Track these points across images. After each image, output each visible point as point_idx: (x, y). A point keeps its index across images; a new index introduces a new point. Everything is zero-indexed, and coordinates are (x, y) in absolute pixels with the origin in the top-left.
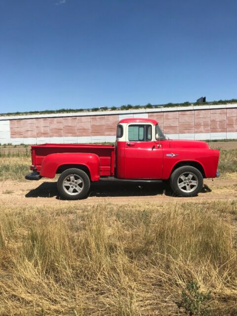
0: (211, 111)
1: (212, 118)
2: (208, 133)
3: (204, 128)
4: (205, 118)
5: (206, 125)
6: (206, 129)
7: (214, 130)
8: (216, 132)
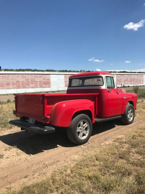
0: (16, 75)
1: (17, 80)
2: (15, 89)
3: (12, 86)
4: (12, 79)
5: (13, 84)
6: (13, 86)
7: (18, 87)
8: (20, 88)
